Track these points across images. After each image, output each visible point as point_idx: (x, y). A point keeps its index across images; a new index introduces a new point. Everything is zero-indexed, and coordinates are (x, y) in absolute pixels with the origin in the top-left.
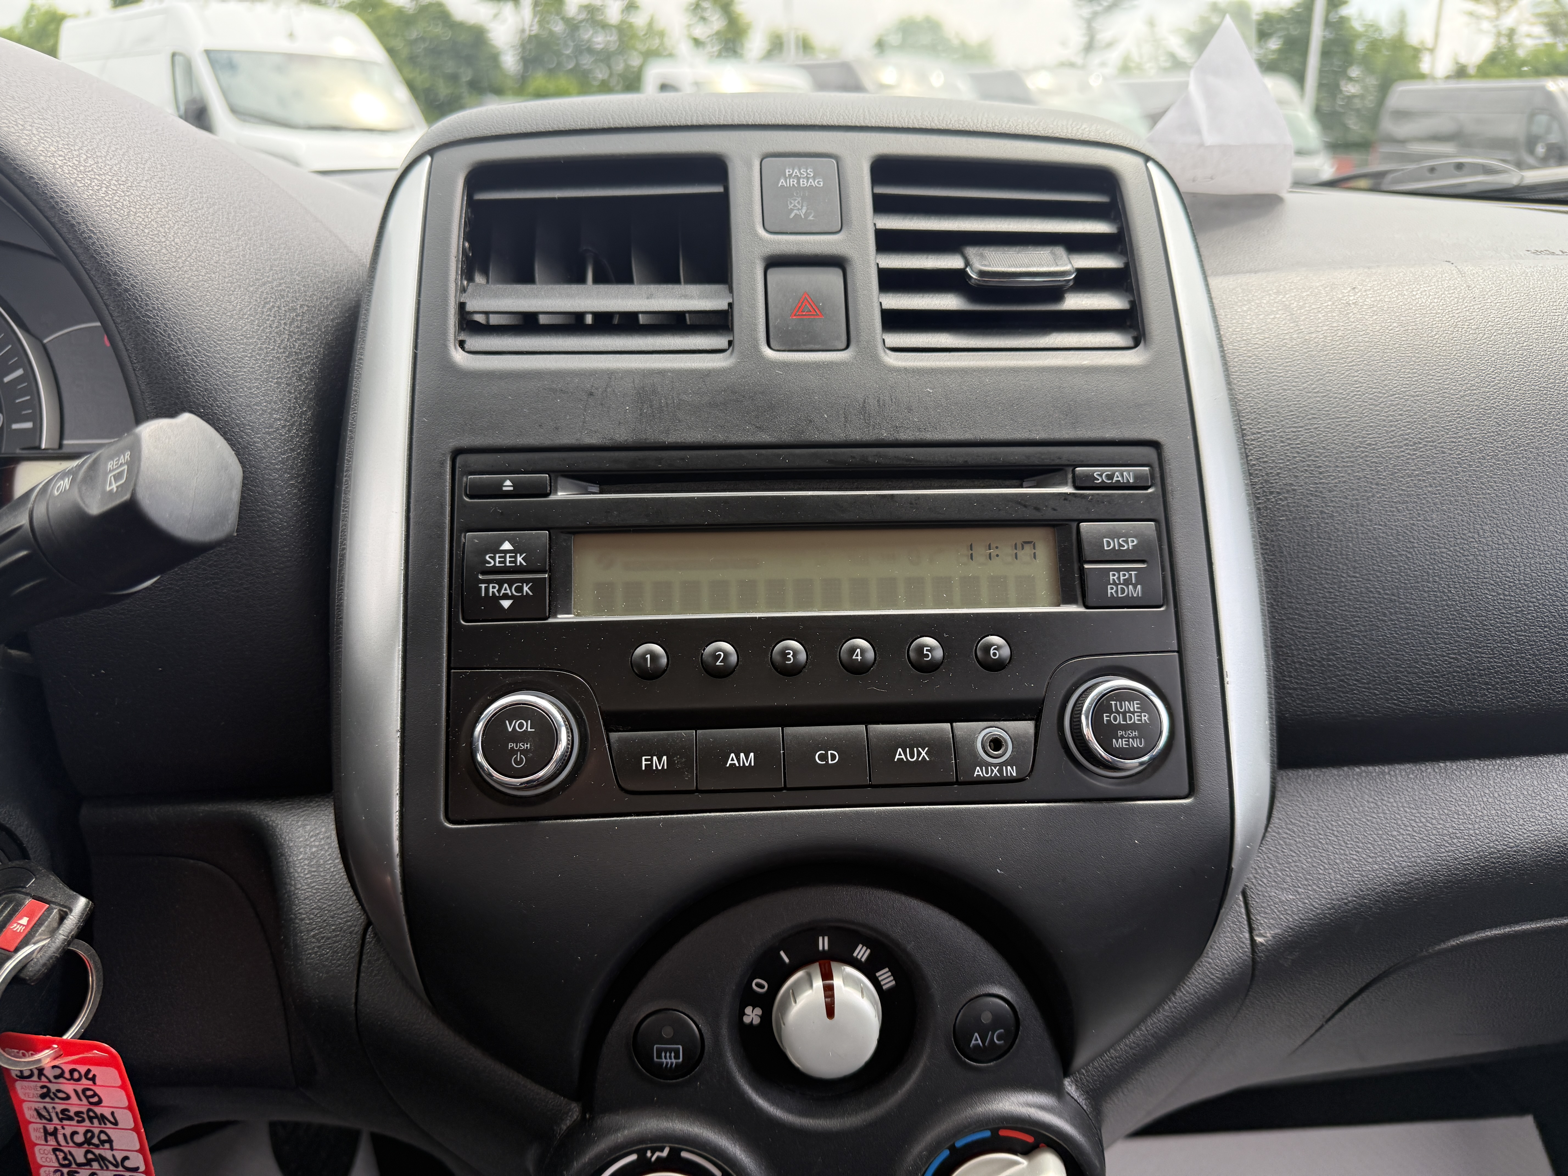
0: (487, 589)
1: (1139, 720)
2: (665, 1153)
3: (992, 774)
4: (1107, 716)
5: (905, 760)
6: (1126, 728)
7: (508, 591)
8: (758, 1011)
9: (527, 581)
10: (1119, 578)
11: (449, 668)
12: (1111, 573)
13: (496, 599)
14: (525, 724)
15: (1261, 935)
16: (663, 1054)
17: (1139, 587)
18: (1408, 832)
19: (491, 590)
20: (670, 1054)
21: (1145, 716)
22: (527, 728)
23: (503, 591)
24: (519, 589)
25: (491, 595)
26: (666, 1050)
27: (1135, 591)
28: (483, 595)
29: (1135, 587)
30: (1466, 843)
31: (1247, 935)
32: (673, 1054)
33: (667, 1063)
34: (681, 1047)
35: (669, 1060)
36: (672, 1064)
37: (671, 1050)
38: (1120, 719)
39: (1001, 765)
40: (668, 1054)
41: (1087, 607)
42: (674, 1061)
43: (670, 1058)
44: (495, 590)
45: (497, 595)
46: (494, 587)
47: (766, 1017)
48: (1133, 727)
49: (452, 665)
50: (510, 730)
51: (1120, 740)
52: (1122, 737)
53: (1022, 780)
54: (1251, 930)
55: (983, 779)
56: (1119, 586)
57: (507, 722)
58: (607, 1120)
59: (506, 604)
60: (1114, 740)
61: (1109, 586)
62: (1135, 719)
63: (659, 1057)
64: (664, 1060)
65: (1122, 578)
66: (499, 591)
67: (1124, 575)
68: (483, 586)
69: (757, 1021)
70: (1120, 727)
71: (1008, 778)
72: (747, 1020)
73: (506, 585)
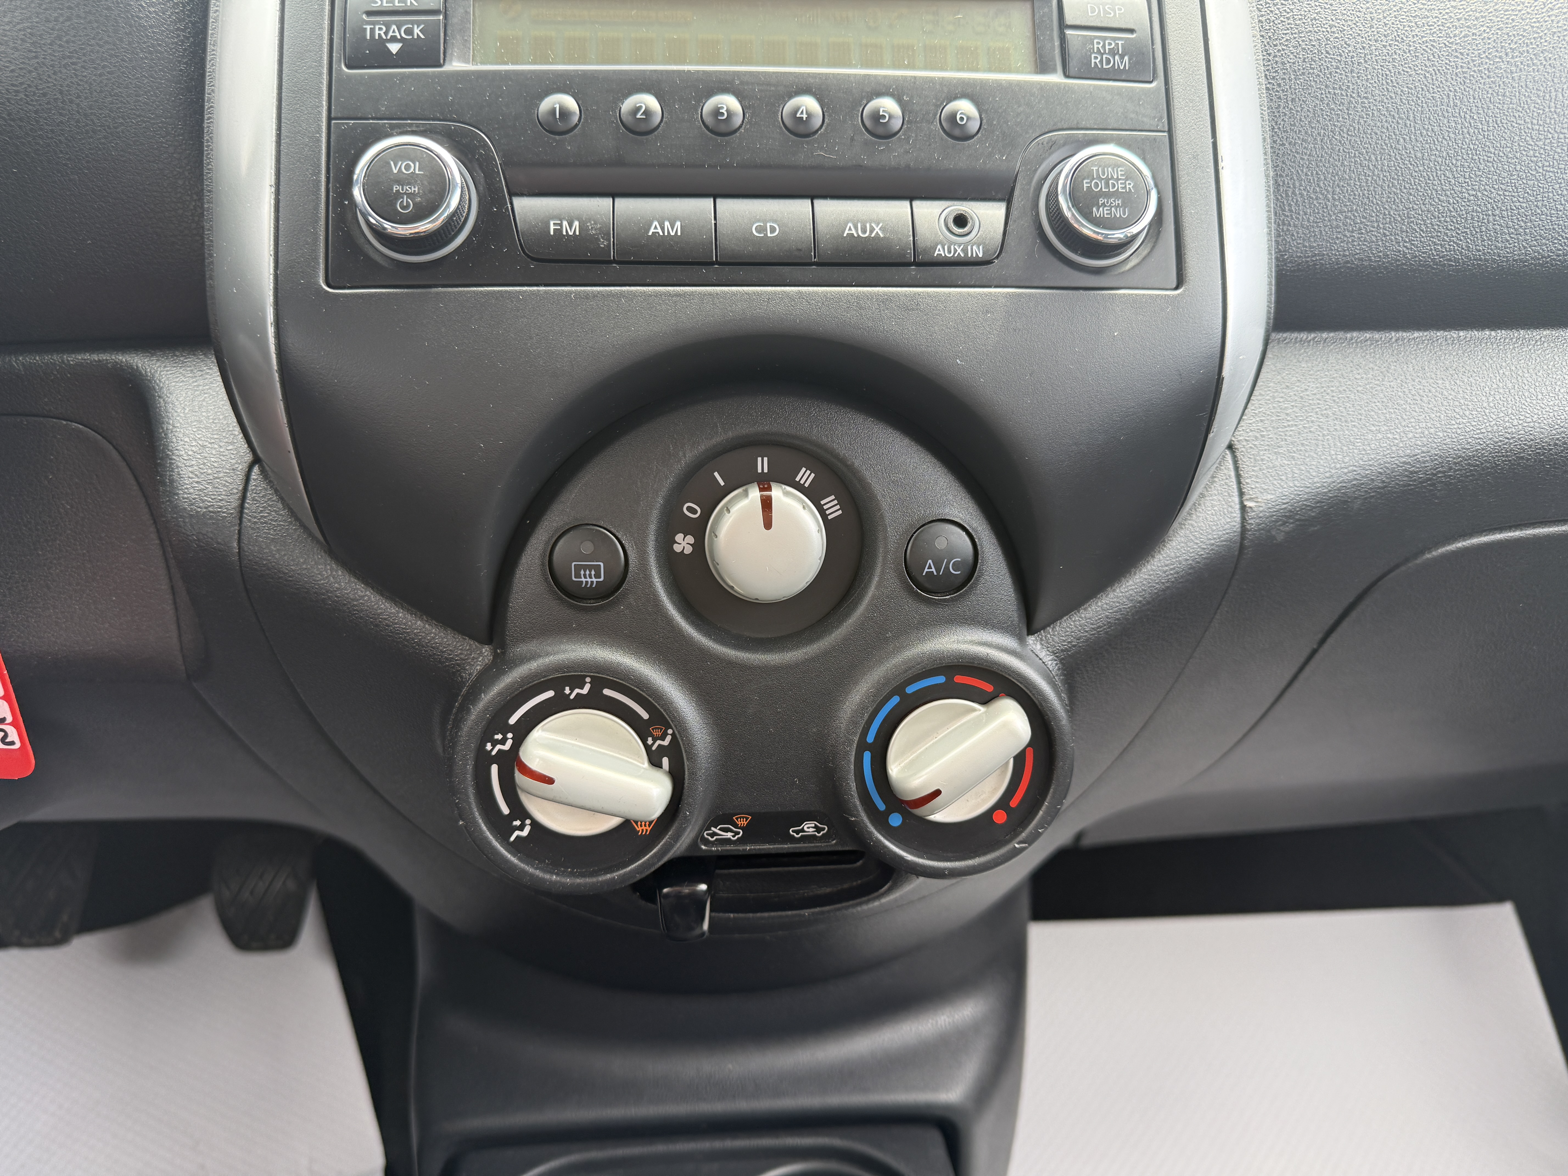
0: (372, 31)
1: (1123, 188)
2: (585, 690)
3: (954, 254)
4: (1086, 183)
5: (856, 235)
6: (1108, 195)
7: (397, 34)
8: (690, 539)
9: (418, 23)
10: (1104, 46)
11: (330, 119)
12: (1095, 41)
13: (382, 42)
14: (412, 165)
15: (1251, 499)
16: (582, 572)
17: (1126, 58)
18: (1415, 402)
19: (377, 32)
20: (590, 571)
21: (1130, 184)
22: (414, 170)
23: (391, 34)
24: (409, 32)
25: (377, 37)
26: (585, 568)
27: (1122, 63)
28: (368, 37)
29: (1122, 57)
30: (1479, 415)
31: (1236, 499)
32: (593, 573)
33: (587, 582)
34: (602, 564)
35: (588, 579)
36: (592, 582)
37: (590, 568)
38: (1102, 185)
39: (966, 245)
40: (588, 572)
41: (1067, 76)
42: (594, 580)
43: (590, 577)
44: (382, 33)
45: (384, 37)
46: (380, 29)
47: (699, 546)
48: (1116, 194)
49: (333, 115)
50: (395, 171)
51: (1101, 209)
52: (1104, 205)
53: (989, 262)
54: (1241, 494)
55: (944, 260)
56: (1104, 56)
57: (392, 163)
58: (521, 649)
59: (394, 48)
60: (1094, 209)
61: (1093, 56)
62: (1120, 186)
63: (578, 575)
64: (583, 580)
65: (1107, 47)
66: (386, 33)
67: (1110, 44)
68: (368, 27)
69: (688, 550)
70: (1101, 194)
71: (972, 260)
72: (677, 548)
73: (394, 27)
